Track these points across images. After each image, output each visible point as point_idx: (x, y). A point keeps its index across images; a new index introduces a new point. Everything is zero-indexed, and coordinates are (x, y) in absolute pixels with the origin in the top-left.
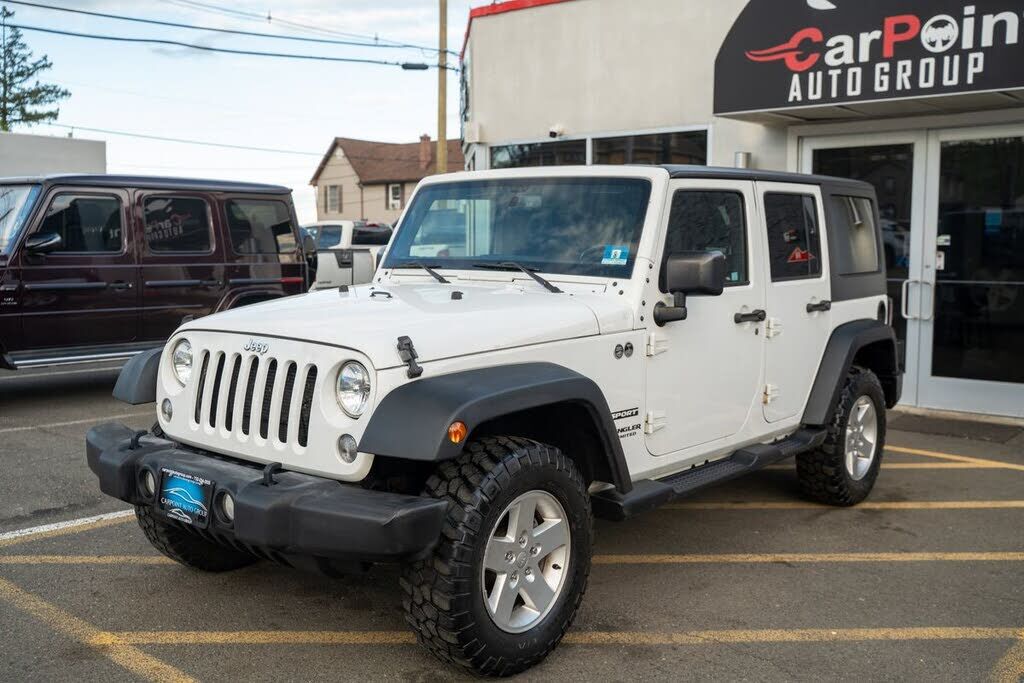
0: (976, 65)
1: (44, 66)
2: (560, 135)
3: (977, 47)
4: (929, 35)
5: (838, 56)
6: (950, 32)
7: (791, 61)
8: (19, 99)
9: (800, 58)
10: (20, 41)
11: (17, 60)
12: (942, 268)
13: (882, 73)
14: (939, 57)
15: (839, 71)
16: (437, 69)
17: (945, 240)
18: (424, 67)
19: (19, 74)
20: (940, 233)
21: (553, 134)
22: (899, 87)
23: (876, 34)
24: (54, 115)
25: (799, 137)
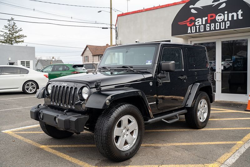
0: (228, 24)
1: (21, 30)
2: (138, 42)
3: (228, 20)
4: (218, 18)
5: (198, 23)
6: (222, 17)
7: (188, 24)
8: (15, 38)
9: (190, 24)
10: (15, 25)
11: (15, 29)
12: (223, 69)
13: (208, 26)
14: (220, 23)
15: (199, 26)
16: (110, 29)
17: (223, 63)
18: (107, 28)
19: (15, 32)
20: (222, 61)
21: (136, 42)
22: (212, 29)
23: (206, 18)
24: (23, 41)
25: (191, 41)
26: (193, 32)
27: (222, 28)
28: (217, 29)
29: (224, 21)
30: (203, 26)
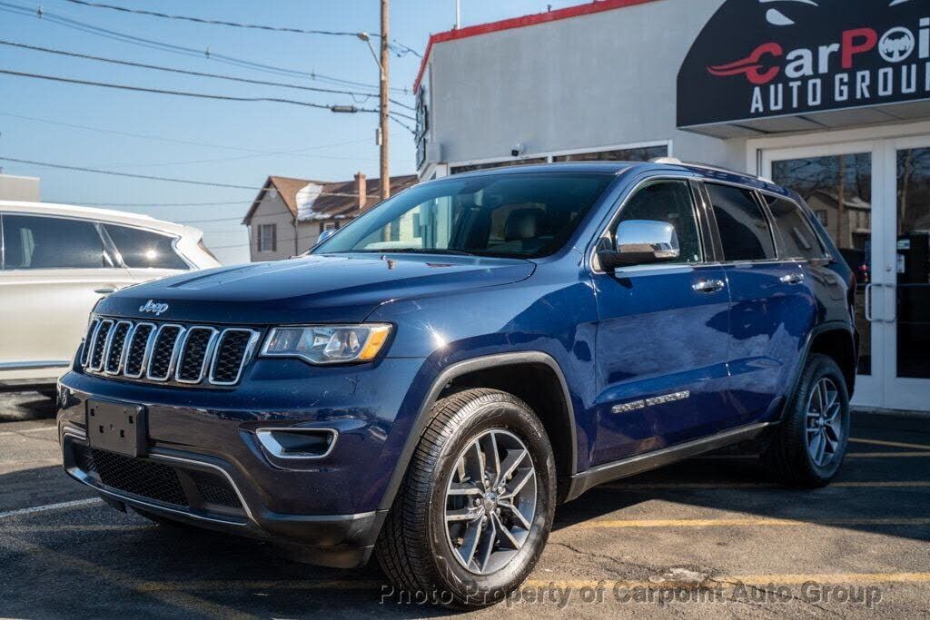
4: (886, 45)
5: (798, 69)
6: (907, 43)
7: (752, 74)
9: (761, 72)
12: (903, 271)
13: (842, 83)
14: (897, 67)
15: (799, 83)
17: (905, 244)
20: (899, 238)
22: (859, 96)
23: (835, 47)
25: (758, 150)
26: (773, 107)
27: (904, 90)
28: (881, 93)
29: (914, 58)
30: (818, 81)
